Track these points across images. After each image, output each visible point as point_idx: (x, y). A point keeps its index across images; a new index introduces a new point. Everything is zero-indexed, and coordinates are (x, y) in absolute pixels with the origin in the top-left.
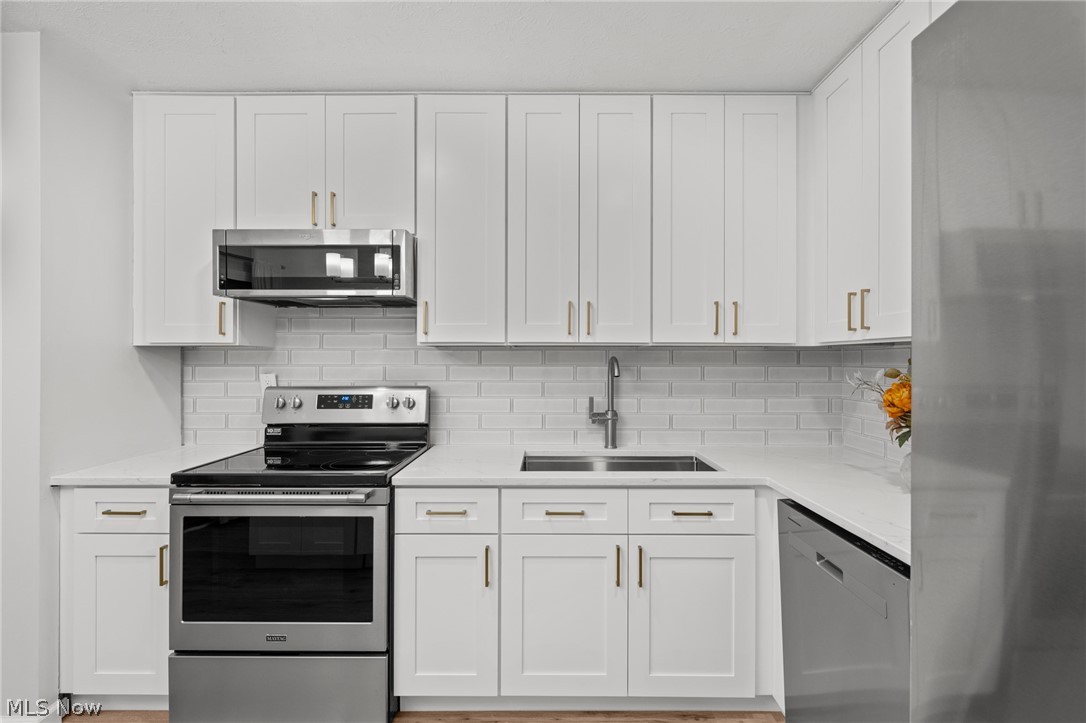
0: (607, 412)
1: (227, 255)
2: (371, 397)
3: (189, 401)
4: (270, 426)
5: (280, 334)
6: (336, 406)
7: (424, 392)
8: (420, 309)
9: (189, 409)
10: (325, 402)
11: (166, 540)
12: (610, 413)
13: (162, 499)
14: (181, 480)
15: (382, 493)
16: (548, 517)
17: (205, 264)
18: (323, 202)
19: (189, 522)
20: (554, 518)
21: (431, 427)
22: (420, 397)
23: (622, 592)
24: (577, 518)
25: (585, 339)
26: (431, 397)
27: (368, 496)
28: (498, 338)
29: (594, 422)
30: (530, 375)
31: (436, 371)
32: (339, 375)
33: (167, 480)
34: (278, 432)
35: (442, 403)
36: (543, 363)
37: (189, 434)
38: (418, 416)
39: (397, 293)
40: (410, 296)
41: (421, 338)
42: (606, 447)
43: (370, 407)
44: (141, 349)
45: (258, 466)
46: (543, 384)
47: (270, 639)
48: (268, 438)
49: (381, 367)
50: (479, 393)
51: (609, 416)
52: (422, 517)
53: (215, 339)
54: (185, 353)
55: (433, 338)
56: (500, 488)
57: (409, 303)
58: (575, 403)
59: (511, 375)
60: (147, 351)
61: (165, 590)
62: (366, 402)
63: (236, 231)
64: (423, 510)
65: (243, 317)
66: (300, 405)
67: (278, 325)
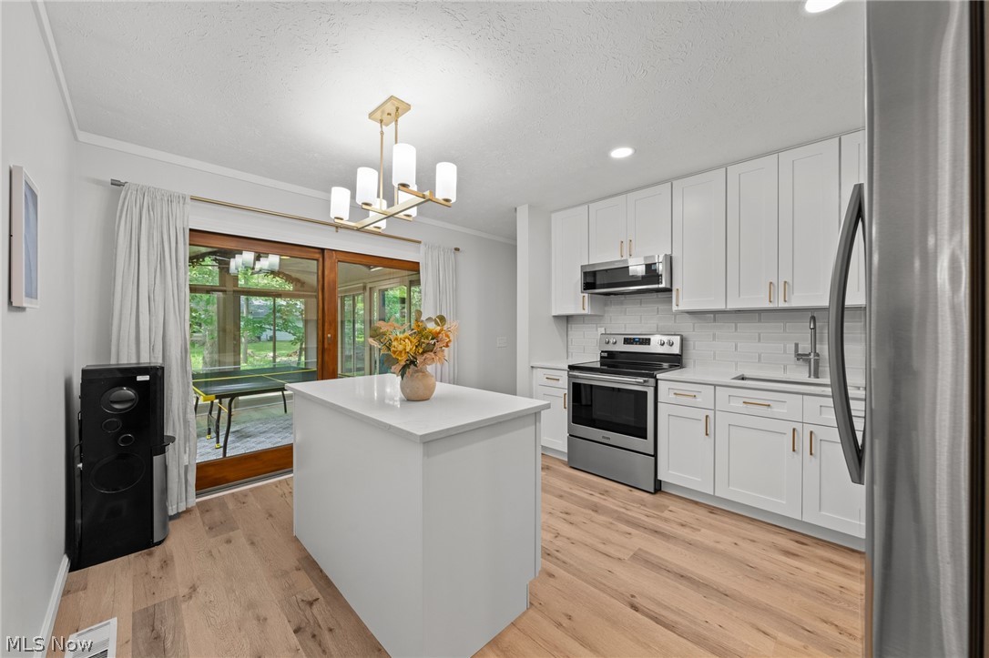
0: (810, 354)
1: (586, 274)
2: (649, 339)
3: (569, 340)
4: (602, 352)
5: (606, 309)
6: (632, 344)
7: (679, 337)
8: (674, 293)
9: (570, 343)
10: (627, 341)
11: (566, 392)
12: (812, 354)
13: (565, 375)
14: (572, 368)
15: (652, 381)
16: (745, 405)
17: (578, 279)
18: (626, 246)
19: (574, 384)
20: (749, 406)
21: (684, 357)
22: (677, 340)
23: (798, 457)
24: (765, 408)
25: (782, 305)
26: (683, 340)
27: (645, 381)
28: (721, 306)
29: (798, 359)
30: (748, 329)
31: (687, 327)
32: (635, 329)
33: (566, 368)
34: (606, 355)
35: (691, 343)
36: (760, 321)
37: (570, 354)
38: (676, 350)
39: (661, 286)
40: (669, 286)
41: (675, 308)
42: (809, 377)
43: (649, 344)
44: (555, 317)
45: (598, 366)
46: (759, 335)
47: (604, 437)
48: (602, 357)
49: (655, 325)
50: (714, 339)
51: (812, 356)
52: (672, 396)
53: (581, 312)
54: (568, 319)
55: (681, 308)
56: (715, 386)
57: (669, 290)
58: (785, 347)
59: (736, 329)
60: (556, 317)
61: (566, 412)
62: (647, 342)
63: (589, 265)
64: (672, 392)
65: (592, 301)
66: (615, 343)
67: (606, 305)
